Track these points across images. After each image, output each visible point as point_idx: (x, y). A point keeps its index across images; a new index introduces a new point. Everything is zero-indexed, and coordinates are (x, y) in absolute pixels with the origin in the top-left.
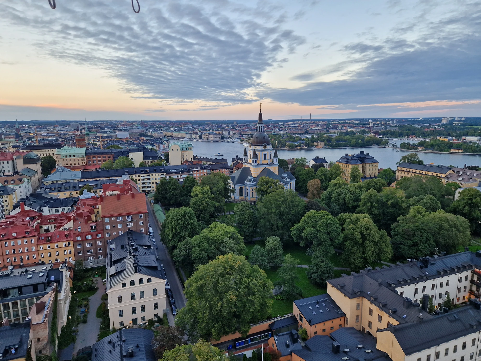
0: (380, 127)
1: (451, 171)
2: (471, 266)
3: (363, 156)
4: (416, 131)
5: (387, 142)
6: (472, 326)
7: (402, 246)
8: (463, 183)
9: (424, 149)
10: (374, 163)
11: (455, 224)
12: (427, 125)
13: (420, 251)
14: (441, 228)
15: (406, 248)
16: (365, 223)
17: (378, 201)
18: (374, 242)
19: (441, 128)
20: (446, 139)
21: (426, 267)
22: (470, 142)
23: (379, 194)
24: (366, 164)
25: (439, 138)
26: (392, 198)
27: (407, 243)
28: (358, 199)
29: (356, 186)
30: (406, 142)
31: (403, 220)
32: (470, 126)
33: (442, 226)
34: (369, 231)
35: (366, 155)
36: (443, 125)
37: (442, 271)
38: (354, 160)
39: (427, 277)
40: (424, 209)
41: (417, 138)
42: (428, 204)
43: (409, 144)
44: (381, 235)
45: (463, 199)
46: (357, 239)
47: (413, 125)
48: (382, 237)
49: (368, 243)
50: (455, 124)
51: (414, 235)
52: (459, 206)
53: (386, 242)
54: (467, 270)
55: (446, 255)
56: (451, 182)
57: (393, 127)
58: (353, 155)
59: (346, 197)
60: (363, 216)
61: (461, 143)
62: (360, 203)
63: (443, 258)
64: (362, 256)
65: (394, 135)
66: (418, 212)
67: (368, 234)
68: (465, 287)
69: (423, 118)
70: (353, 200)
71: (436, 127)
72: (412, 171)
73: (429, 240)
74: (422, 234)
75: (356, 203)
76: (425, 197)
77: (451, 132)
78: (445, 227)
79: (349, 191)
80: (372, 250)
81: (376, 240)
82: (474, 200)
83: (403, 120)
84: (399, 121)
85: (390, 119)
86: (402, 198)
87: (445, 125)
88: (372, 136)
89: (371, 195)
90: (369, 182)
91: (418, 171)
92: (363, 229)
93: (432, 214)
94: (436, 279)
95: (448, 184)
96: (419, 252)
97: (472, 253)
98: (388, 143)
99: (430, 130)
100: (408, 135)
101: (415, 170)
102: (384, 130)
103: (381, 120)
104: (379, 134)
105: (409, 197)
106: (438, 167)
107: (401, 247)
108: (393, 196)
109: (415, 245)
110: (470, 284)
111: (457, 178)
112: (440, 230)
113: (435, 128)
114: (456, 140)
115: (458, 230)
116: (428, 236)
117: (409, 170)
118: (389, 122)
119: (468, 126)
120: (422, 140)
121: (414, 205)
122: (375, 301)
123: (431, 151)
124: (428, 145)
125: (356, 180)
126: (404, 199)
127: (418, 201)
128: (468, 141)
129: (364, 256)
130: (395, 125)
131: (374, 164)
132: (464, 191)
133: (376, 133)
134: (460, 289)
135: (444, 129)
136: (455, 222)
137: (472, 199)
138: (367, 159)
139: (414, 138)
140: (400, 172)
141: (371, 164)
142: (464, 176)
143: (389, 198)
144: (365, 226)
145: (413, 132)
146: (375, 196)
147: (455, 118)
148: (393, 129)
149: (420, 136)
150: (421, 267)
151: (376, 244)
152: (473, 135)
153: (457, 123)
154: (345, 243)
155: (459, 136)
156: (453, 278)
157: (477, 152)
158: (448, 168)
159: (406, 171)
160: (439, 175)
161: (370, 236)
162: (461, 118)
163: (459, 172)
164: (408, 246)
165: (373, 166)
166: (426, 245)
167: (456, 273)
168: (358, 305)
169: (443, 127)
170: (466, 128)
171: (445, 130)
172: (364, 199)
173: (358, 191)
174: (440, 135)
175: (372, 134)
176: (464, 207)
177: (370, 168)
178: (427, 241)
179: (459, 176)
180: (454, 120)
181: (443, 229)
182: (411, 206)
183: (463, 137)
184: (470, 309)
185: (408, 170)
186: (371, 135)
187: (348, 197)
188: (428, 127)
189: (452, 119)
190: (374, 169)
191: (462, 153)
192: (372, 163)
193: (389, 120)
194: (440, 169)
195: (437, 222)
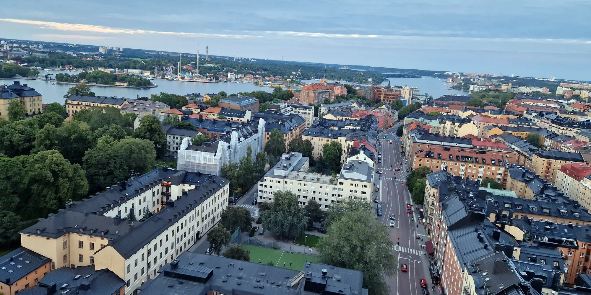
0: (21, 52)
1: (126, 102)
2: (161, 180)
3: (17, 87)
4: (72, 60)
5: (36, 73)
6: (170, 220)
7: (97, 177)
8: (138, 113)
9: (87, 81)
10: (37, 96)
11: (143, 146)
12: (84, 53)
13: (116, 177)
14: (132, 152)
15: (102, 178)
16: (55, 159)
17: (58, 137)
18: (68, 177)
19: (100, 59)
20: (108, 71)
21: (125, 189)
22: (133, 75)
23: (58, 129)
24: (25, 98)
25: (100, 69)
26: (75, 132)
27: (103, 172)
28: (31, 138)
29: (24, 123)
30: (63, 73)
31: (95, 151)
32: (129, 58)
33: (132, 151)
34: (61, 167)
35: (23, 86)
36: (101, 54)
37: (139, 189)
38: (7, 93)
39: (127, 198)
40: (112, 138)
41: (75, 68)
42: (115, 133)
43: (67, 75)
44: (75, 169)
45: (144, 126)
46: (48, 179)
47: (66, 52)
48: (75, 170)
49: (61, 180)
50: (115, 54)
51: (108, 163)
52: (141, 132)
53: (81, 175)
54: (158, 184)
55: (140, 175)
56: (127, 113)
57: (39, 52)
58: (4, 86)
59: (14, 138)
60: (50, 152)
61: (125, 76)
62: (35, 143)
63: (137, 179)
64: (55, 197)
65: (43, 63)
66: (107, 142)
67: (60, 170)
68: (158, 200)
69: (77, 45)
70: (24, 141)
71: (95, 56)
72: (85, 104)
73: (122, 165)
74: (115, 161)
75: (28, 144)
76: (110, 127)
77: (112, 62)
78: (135, 151)
79: (15, 130)
80: (67, 187)
81: (71, 175)
82: (153, 126)
83: (52, 45)
84: (47, 45)
85: (33, 41)
86: (87, 130)
87: (104, 55)
88: (11, 63)
89: (48, 131)
90: (40, 117)
91: (92, 104)
92: (53, 166)
93: (122, 142)
94: (135, 198)
95: (126, 115)
96: (115, 179)
97: (159, 169)
98: (38, 73)
99: (88, 59)
100: (64, 65)
101: (89, 103)
102: (29, 56)
103: (20, 43)
104: (23, 62)
105: (93, 129)
106: (112, 98)
107: (96, 179)
108: (76, 129)
109: (111, 173)
110: (161, 196)
111: (132, 109)
112: (130, 155)
113: (93, 58)
114: (120, 72)
115: (146, 152)
116: (121, 162)
117: (82, 103)
118: (33, 47)
119: (128, 58)
120: (81, 71)
121: (100, 136)
122: (84, 231)
123: (94, 84)
124: (91, 77)
125: (18, 118)
126: (89, 132)
127: (104, 132)
128: (130, 74)
129: (58, 196)
130: (42, 50)
131: (36, 98)
132: (143, 119)
133: (18, 59)
134: (154, 202)
135: (103, 59)
136: (143, 145)
137: (151, 125)
138: (25, 91)
139: (71, 68)
140: (71, 106)
141: (31, 98)
142: (138, 107)
143: (71, 133)
144: (56, 162)
145: (68, 61)
146: (54, 132)
147: (113, 48)
148: (41, 56)
149: (78, 66)
150: (121, 190)
151: (71, 180)
152: (134, 68)
153: (116, 53)
154: (31, 187)
155: (121, 68)
156: (148, 194)
157: (141, 85)
158: (122, 99)
159: (78, 105)
160: (116, 106)
161: (63, 172)
162: (119, 48)
163: (133, 103)
164: (103, 175)
165: (34, 100)
166: (121, 170)
167: (150, 189)
168: (65, 243)
169: (102, 57)
170: (126, 60)
171: (105, 61)
172: (41, 137)
173: (28, 128)
174: (101, 65)
175: (11, 61)
176: (145, 133)
177: (31, 103)
178: (121, 167)
179: (134, 107)
180: (112, 50)
181: (134, 153)
182: (97, 137)
183: (125, 69)
184: (167, 208)
185: (80, 103)
186: (9, 62)
187: (16, 137)
188: (86, 56)
189: (110, 48)
190: (37, 105)
191: (127, 86)
192: (33, 96)
193: (31, 43)
194: (115, 100)
195: (127, 147)
